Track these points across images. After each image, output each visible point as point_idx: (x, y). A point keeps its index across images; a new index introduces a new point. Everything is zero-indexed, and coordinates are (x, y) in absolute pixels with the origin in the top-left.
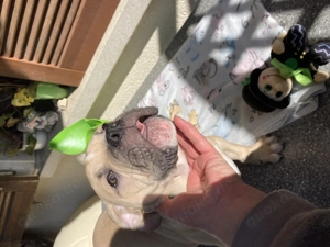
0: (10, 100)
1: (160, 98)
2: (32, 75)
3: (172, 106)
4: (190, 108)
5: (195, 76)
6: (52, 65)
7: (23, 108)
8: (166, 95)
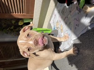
0: (18, 24)
1: (54, 20)
2: (20, 17)
3: (57, 22)
4: (61, 23)
5: (62, 12)
6: (24, 14)
7: (22, 25)
8: (56, 19)
